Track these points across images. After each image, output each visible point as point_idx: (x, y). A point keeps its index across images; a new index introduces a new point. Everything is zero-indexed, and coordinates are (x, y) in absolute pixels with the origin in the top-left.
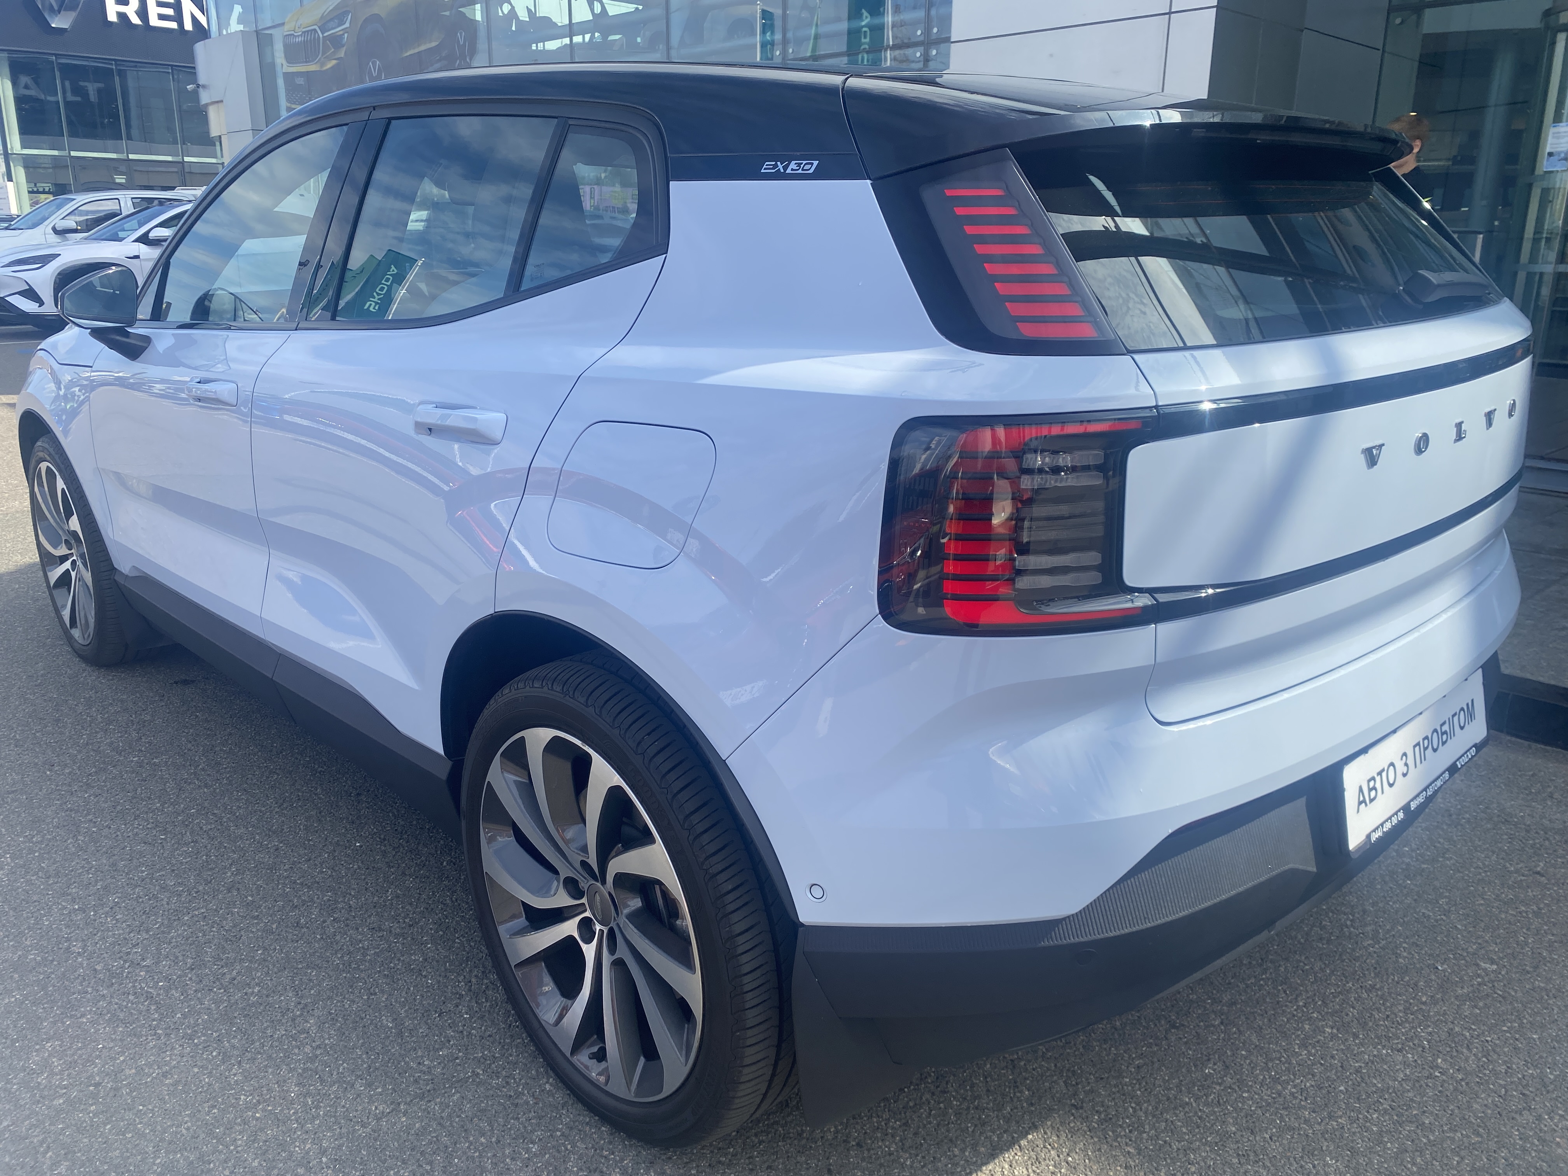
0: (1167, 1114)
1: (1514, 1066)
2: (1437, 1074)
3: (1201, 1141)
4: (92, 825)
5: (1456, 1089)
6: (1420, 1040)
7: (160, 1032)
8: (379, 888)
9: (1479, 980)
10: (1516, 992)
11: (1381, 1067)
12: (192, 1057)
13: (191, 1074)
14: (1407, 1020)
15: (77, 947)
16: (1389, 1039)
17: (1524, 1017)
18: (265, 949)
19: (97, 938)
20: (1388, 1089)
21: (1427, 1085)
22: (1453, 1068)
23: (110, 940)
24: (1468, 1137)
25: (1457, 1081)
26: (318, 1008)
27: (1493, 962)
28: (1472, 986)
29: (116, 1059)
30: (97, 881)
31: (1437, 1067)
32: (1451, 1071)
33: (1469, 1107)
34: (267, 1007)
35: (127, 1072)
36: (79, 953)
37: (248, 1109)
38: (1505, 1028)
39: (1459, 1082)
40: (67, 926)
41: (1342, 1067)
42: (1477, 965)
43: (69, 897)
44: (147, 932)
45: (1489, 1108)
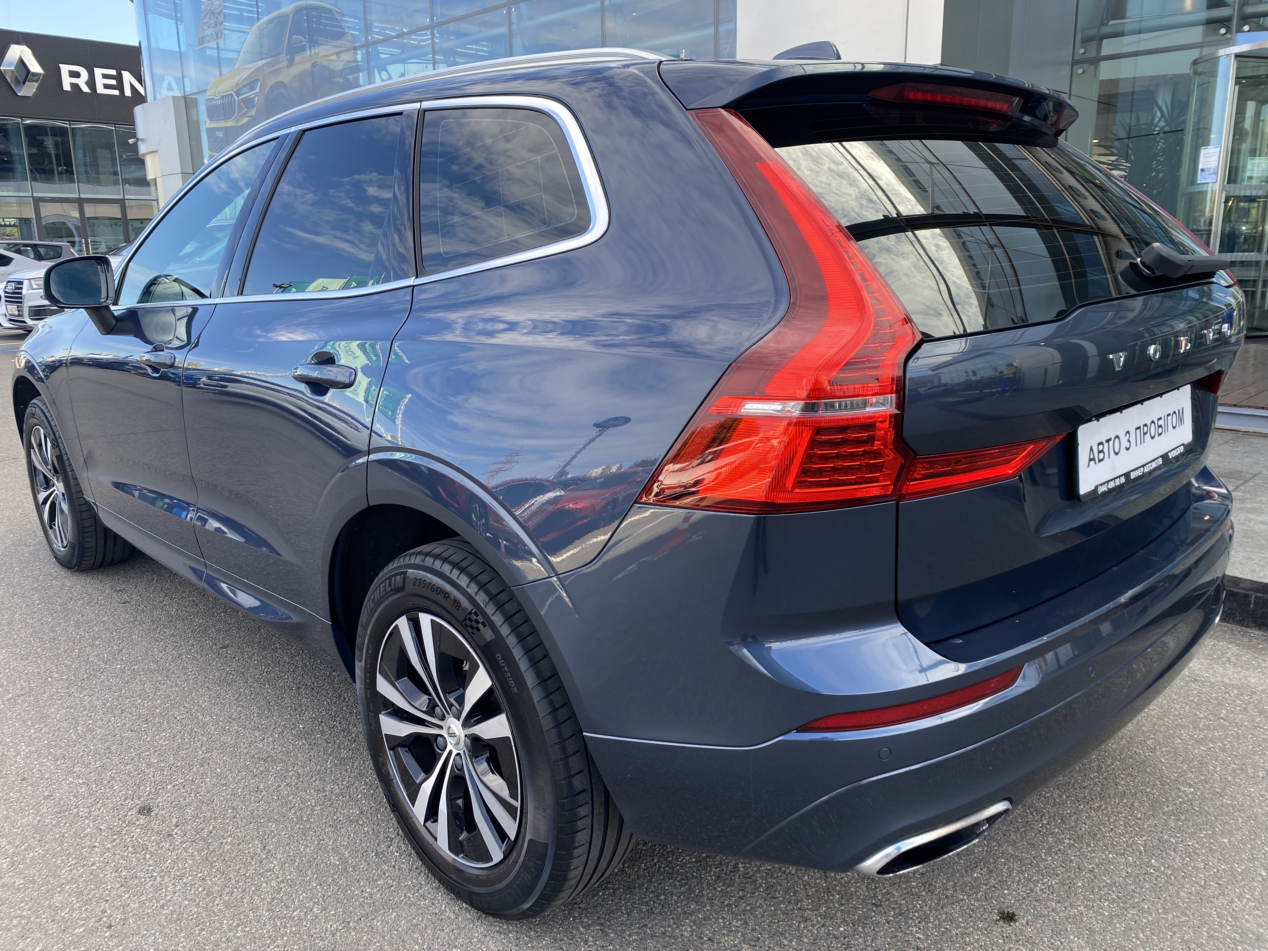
0: (947, 908)
1: (1210, 863)
2: (1152, 871)
3: (973, 927)
4: (88, 718)
5: (1166, 882)
6: (1137, 846)
7: (155, 874)
8: (320, 759)
9: (1180, 800)
10: (1209, 808)
11: (1109, 867)
12: (183, 892)
13: (183, 906)
14: (1127, 832)
15: (83, 812)
16: (1113, 846)
17: (1216, 826)
18: (234, 808)
19: (99, 805)
20: (1115, 883)
21: (1145, 880)
22: (1164, 866)
23: (111, 805)
24: (1178, 917)
25: (1167, 876)
26: (279, 852)
27: (1190, 786)
28: (1175, 804)
29: (121, 896)
30: (95, 761)
31: (1152, 866)
32: (1163, 869)
33: (1178, 895)
34: (239, 853)
35: (132, 905)
36: (86, 816)
37: (230, 930)
38: (1202, 835)
39: (1169, 877)
40: (76, 797)
41: (1079, 868)
42: (1179, 789)
43: (75, 774)
44: (139, 799)
45: (1193, 895)
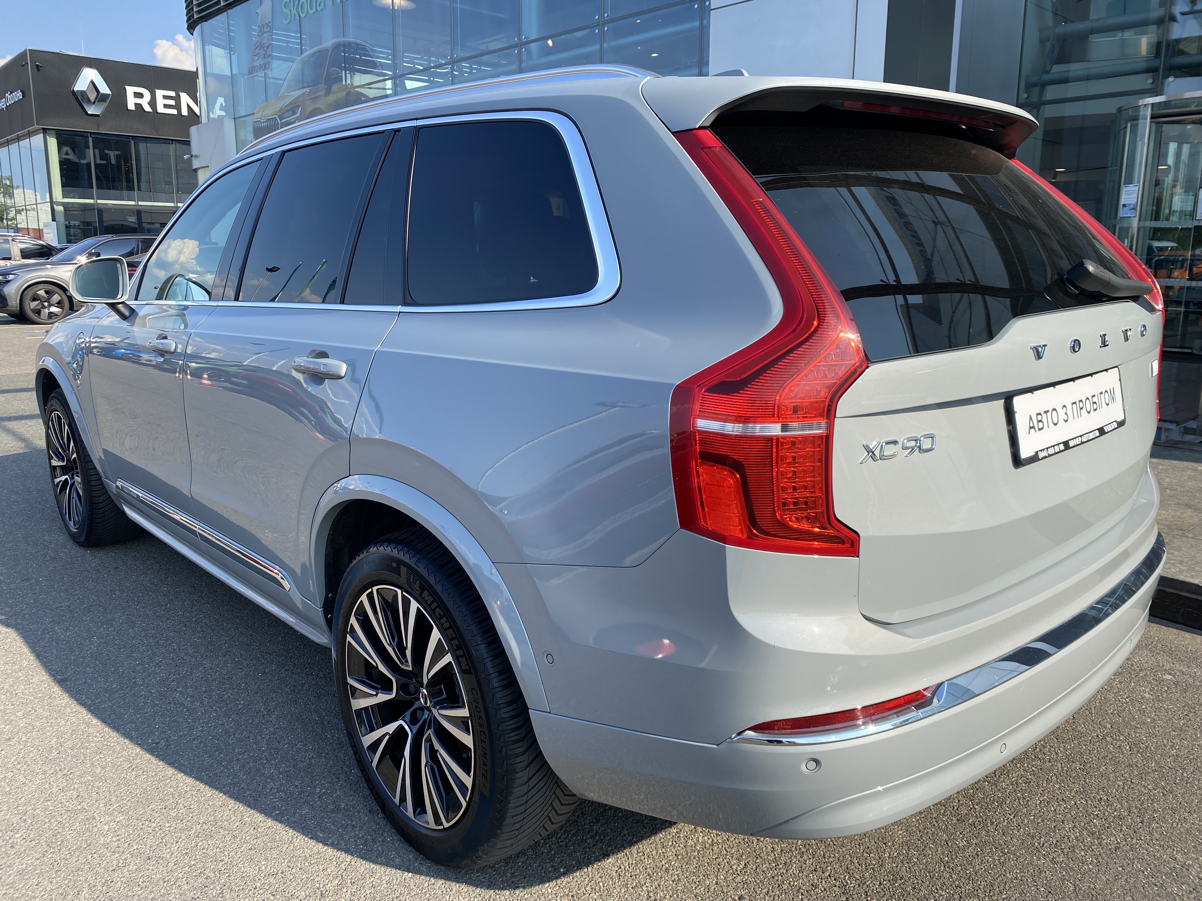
30: (148, 651)
44: (179, 674)
